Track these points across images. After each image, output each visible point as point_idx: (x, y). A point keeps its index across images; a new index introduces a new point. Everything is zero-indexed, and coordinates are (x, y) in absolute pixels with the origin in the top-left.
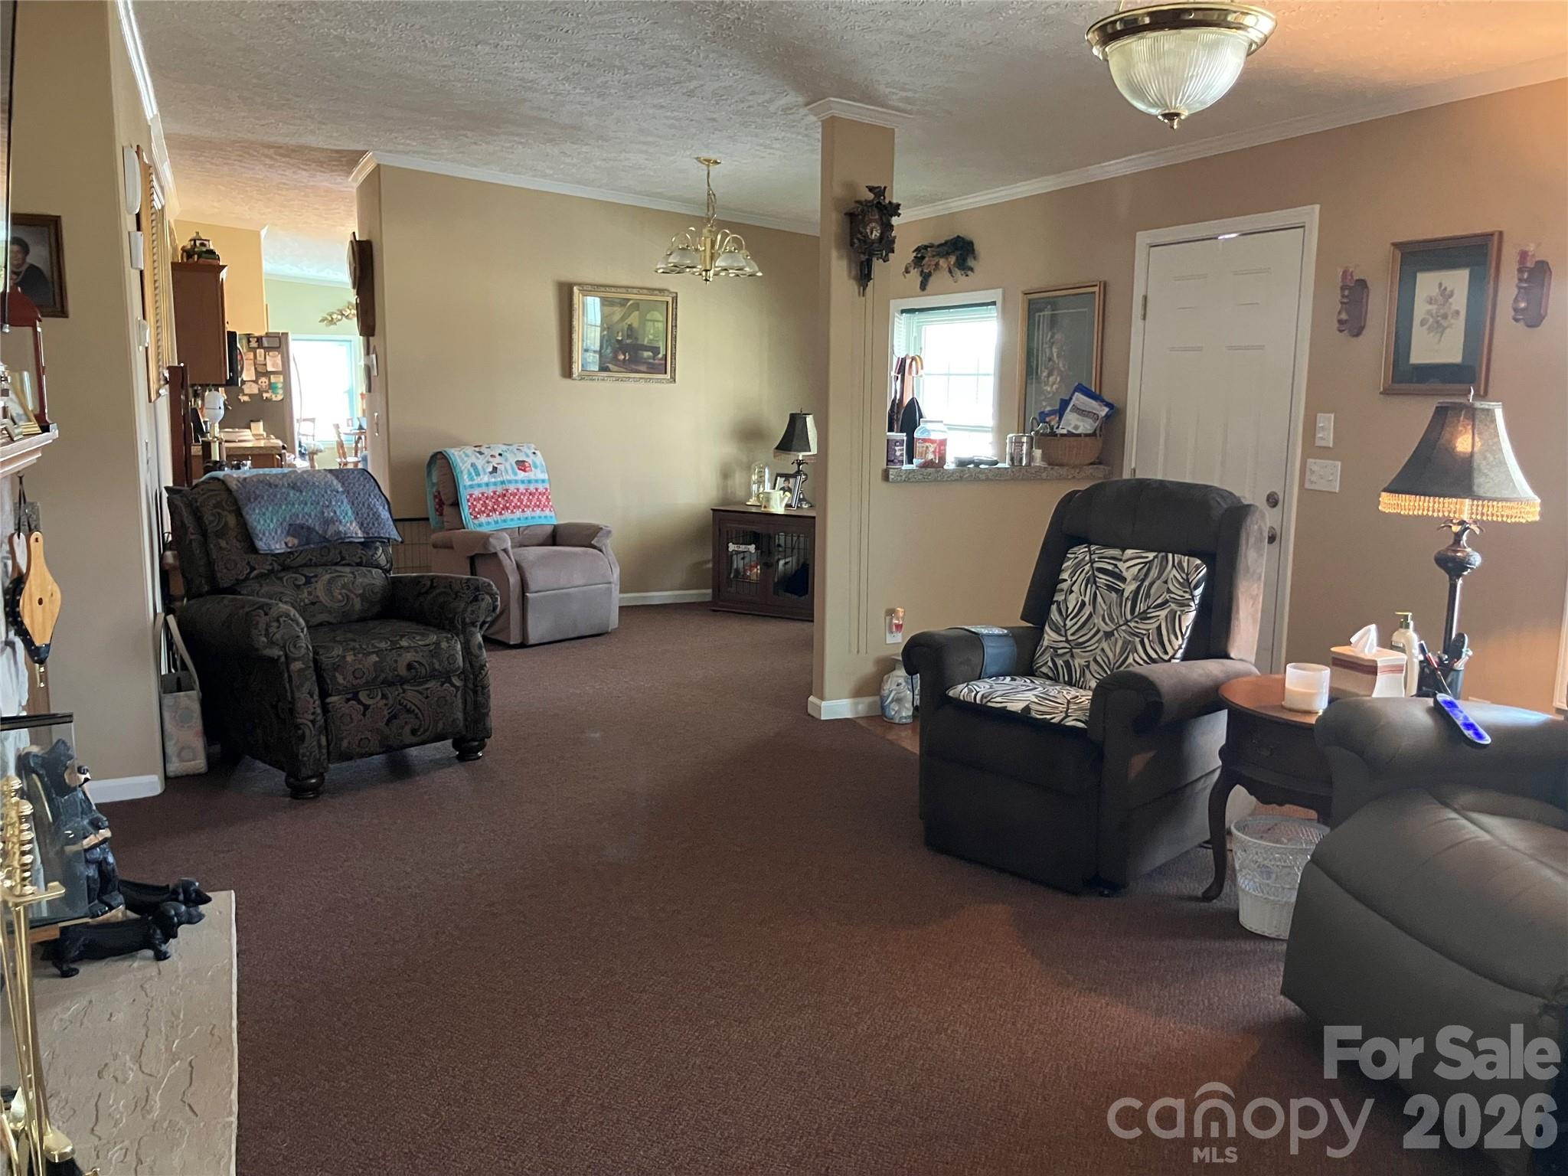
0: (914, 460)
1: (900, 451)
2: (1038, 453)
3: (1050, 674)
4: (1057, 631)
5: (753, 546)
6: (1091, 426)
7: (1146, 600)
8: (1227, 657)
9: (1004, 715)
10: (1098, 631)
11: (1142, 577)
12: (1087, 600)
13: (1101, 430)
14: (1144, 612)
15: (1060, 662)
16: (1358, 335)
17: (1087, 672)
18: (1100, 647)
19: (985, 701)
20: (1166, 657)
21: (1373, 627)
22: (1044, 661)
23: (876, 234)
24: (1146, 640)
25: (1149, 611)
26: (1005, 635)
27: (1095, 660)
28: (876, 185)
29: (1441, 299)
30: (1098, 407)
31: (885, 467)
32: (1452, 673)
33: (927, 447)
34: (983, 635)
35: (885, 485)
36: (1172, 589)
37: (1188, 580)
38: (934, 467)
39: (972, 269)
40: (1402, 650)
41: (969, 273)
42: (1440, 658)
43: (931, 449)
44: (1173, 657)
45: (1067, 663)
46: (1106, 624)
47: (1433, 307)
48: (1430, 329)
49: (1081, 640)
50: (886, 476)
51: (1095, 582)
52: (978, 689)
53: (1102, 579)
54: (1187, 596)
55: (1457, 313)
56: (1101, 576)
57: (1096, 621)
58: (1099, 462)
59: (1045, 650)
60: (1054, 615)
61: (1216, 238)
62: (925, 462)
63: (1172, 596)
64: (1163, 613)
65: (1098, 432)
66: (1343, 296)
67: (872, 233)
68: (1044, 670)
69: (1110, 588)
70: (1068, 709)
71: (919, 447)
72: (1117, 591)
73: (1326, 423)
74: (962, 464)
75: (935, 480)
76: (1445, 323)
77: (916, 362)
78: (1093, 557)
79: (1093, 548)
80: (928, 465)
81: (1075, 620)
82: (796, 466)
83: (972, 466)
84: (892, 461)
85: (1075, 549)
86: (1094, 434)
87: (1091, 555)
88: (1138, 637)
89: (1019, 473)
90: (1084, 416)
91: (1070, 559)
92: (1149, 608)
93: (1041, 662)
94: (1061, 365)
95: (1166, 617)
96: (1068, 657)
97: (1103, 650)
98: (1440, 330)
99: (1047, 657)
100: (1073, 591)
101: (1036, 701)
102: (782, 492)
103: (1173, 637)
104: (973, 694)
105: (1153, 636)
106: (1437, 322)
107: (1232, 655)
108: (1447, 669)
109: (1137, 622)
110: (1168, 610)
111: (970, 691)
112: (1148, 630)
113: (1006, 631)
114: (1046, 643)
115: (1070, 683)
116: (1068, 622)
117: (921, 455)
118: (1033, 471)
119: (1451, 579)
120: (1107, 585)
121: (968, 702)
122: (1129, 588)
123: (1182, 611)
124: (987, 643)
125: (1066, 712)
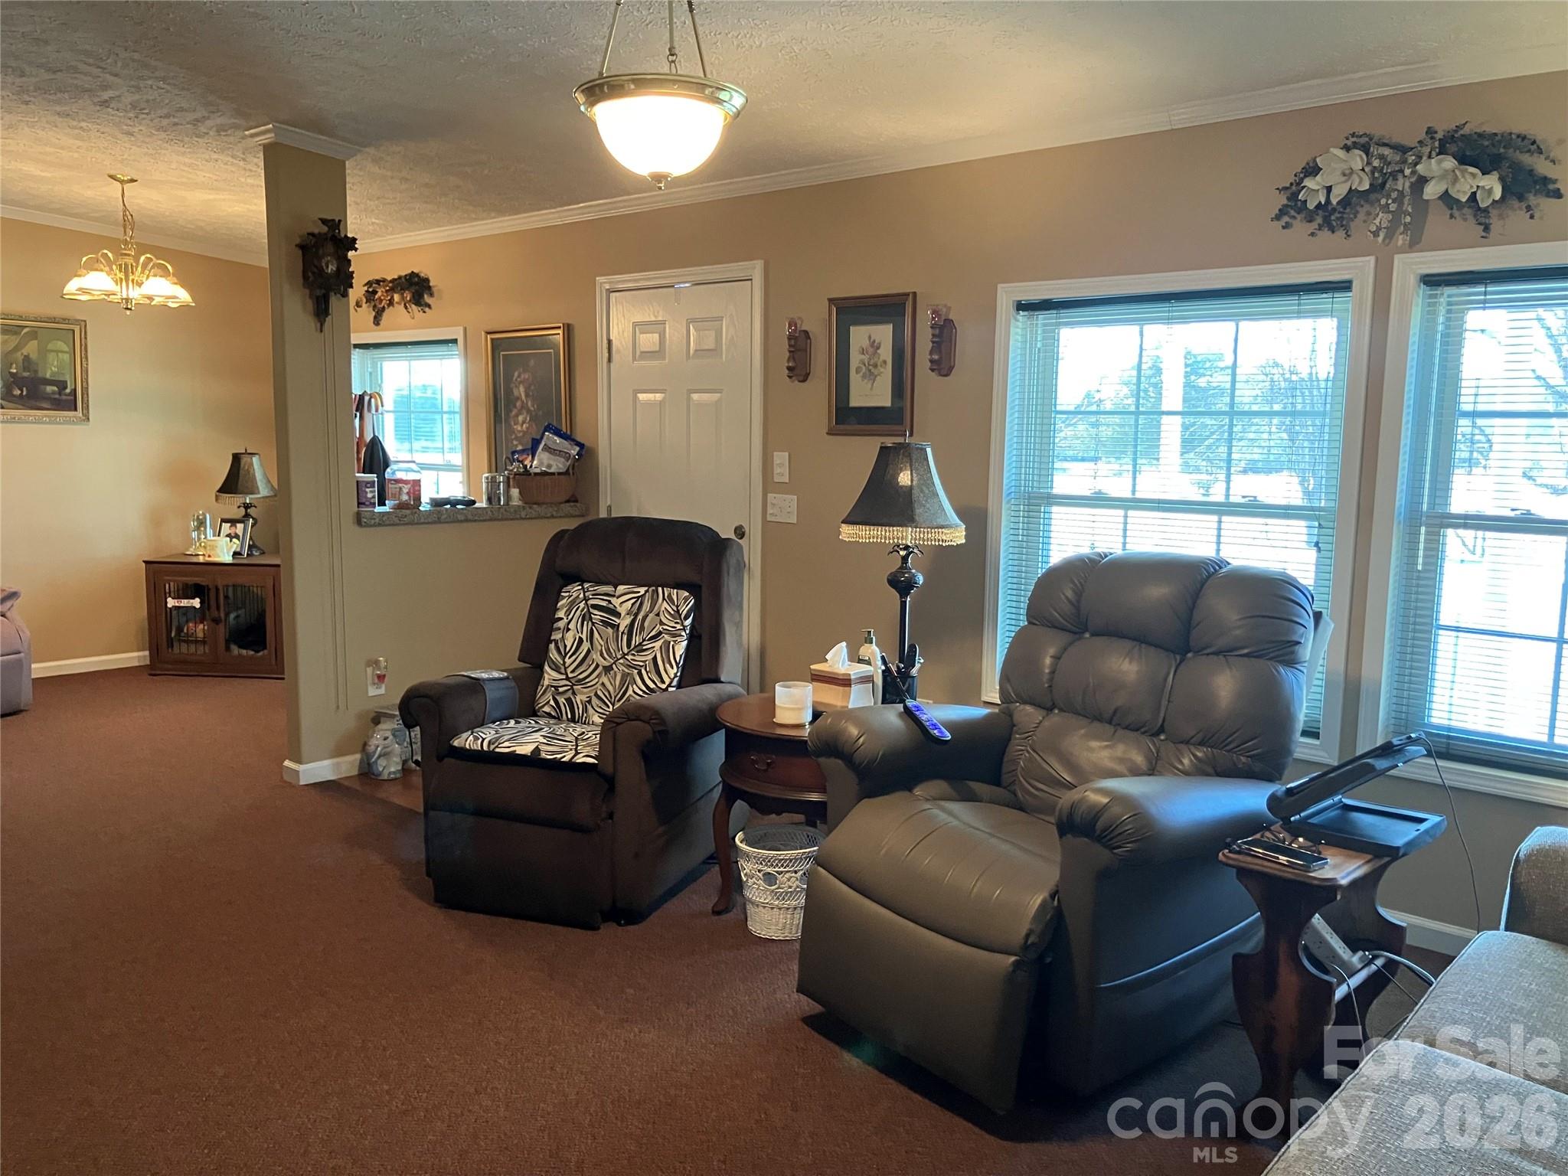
0: (387, 502)
1: (372, 493)
2: (515, 492)
3: (553, 714)
4: (557, 669)
5: (198, 600)
6: (564, 465)
7: (640, 633)
8: (718, 681)
9: (513, 759)
10: (597, 666)
11: (635, 611)
12: (584, 637)
13: (573, 469)
14: (640, 644)
15: (562, 700)
16: (804, 381)
17: (589, 707)
18: (600, 682)
19: (492, 747)
20: (664, 686)
21: (844, 644)
22: (546, 702)
23: (331, 268)
24: (643, 672)
25: (645, 643)
26: (507, 678)
27: (596, 695)
28: (330, 218)
29: (871, 350)
30: (569, 446)
31: (356, 509)
32: (909, 679)
33: (400, 488)
34: (484, 680)
35: (357, 528)
36: (664, 620)
37: (678, 611)
38: (408, 509)
39: (429, 306)
40: (868, 663)
41: (427, 309)
42: (898, 667)
43: (405, 491)
44: (669, 685)
45: (569, 700)
46: (605, 659)
47: (865, 358)
48: (864, 377)
49: (581, 677)
50: (359, 520)
51: (591, 619)
52: (484, 736)
53: (597, 615)
54: (679, 627)
55: (885, 362)
56: (596, 612)
57: (594, 657)
58: (573, 500)
59: (546, 690)
60: (553, 654)
61: (673, 286)
62: (400, 504)
63: (665, 627)
64: (657, 645)
65: (571, 471)
66: (790, 346)
67: (328, 267)
68: (547, 709)
69: (606, 624)
70: (577, 746)
71: (391, 488)
72: (612, 626)
73: (781, 458)
74: (437, 503)
75: (411, 523)
76: (875, 372)
77: (376, 399)
78: (587, 594)
79: (586, 585)
80: (401, 506)
81: (574, 657)
82: (243, 510)
83: (448, 506)
84: (364, 504)
85: (569, 587)
86: (567, 473)
87: (584, 592)
88: (636, 669)
89: (497, 513)
90: (556, 455)
91: (564, 597)
92: (644, 640)
93: (543, 701)
94: (530, 404)
95: (661, 647)
96: (569, 694)
97: (603, 684)
98: (872, 377)
99: (549, 696)
100: (569, 629)
101: (545, 741)
102: (228, 539)
103: (668, 666)
104: (479, 742)
105: (650, 667)
106: (870, 371)
107: (722, 679)
108: (905, 675)
109: (633, 655)
110: (662, 641)
111: (476, 739)
112: (644, 662)
113: (506, 674)
114: (546, 682)
115: (573, 720)
116: (567, 659)
117: (394, 497)
118: (512, 510)
119: (901, 597)
120: (602, 621)
121: (475, 750)
122: (624, 623)
123: (675, 641)
124: (487, 687)
125: (576, 749)
